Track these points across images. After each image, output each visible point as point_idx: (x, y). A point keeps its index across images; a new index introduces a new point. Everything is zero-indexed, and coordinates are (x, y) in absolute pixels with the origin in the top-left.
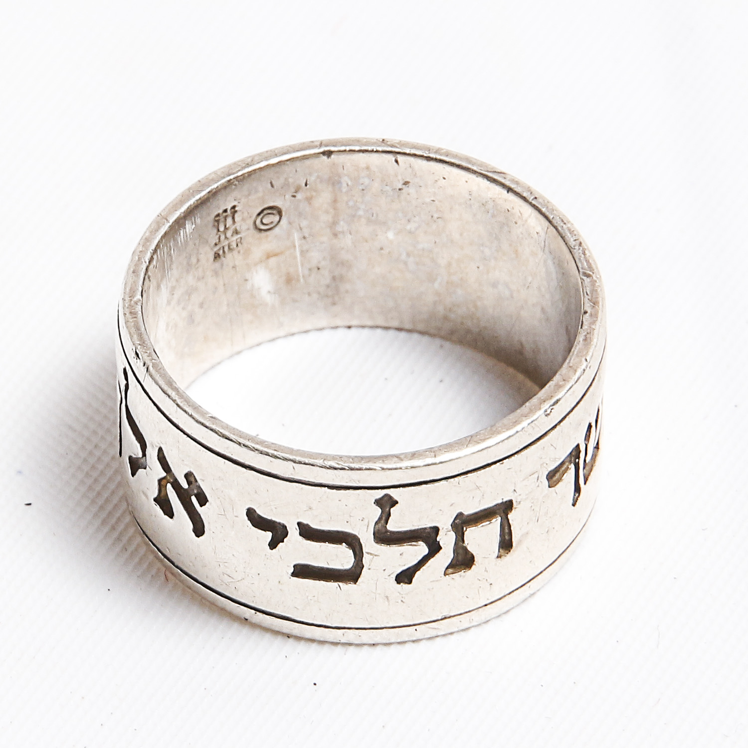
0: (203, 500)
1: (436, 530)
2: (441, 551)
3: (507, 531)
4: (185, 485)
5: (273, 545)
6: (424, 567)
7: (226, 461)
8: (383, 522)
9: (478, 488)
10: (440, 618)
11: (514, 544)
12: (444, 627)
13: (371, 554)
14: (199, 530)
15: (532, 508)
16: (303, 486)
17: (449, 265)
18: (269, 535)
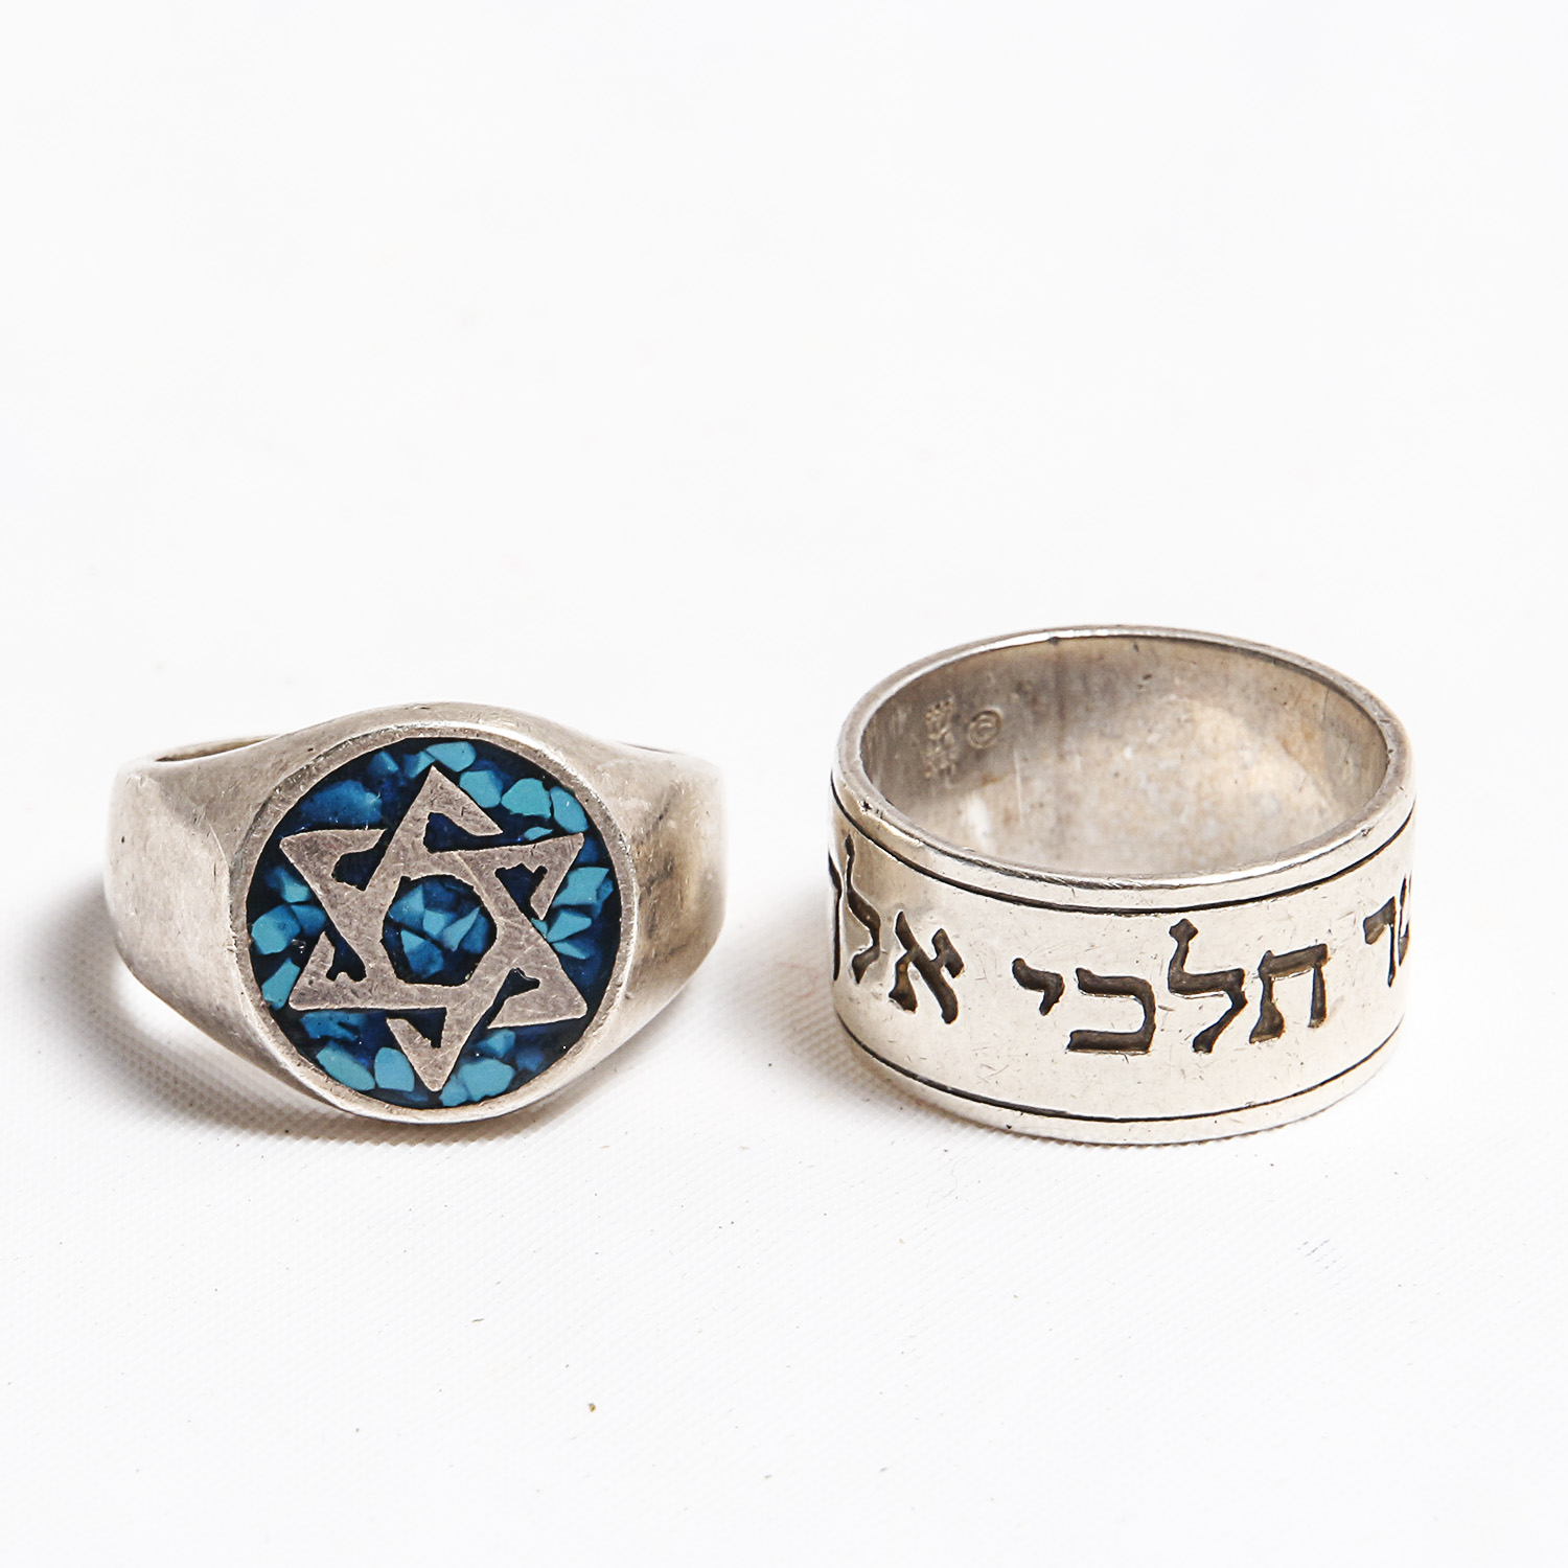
0: (956, 968)
1: (1239, 975)
2: (1247, 1007)
3: (1318, 995)
4: (932, 955)
5: (1045, 1008)
6: (1227, 1029)
7: (989, 899)
8: (1178, 963)
9: (1290, 917)
10: (1244, 1105)
11: (1328, 1012)
12: (1249, 1120)
13: (1165, 1009)
14: (950, 1014)
15: (1349, 963)
16: (1085, 915)
17: (1200, 785)
18: (1039, 996)
